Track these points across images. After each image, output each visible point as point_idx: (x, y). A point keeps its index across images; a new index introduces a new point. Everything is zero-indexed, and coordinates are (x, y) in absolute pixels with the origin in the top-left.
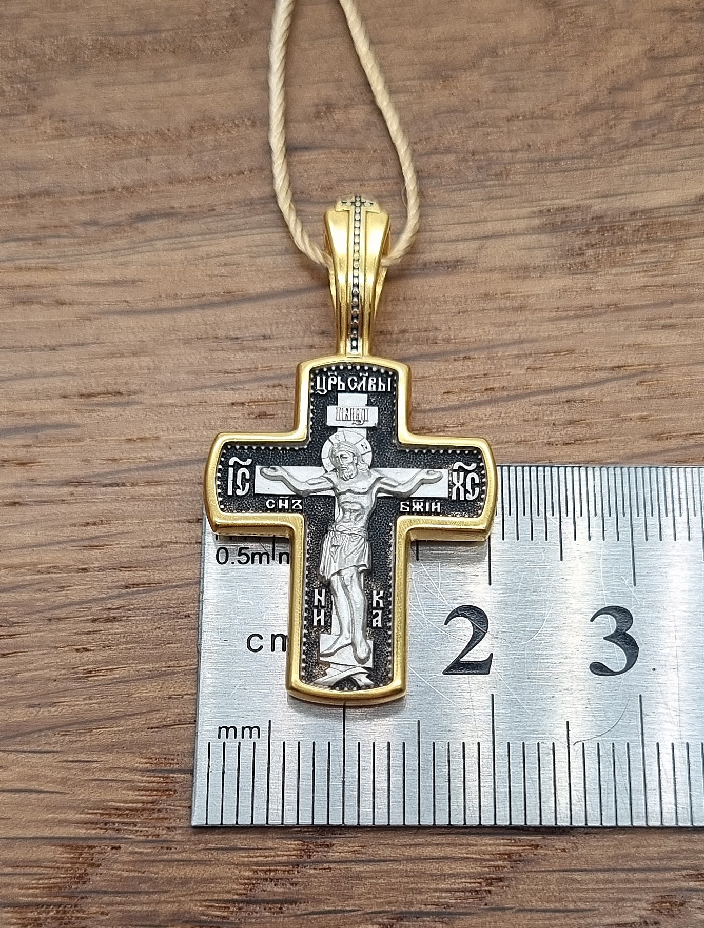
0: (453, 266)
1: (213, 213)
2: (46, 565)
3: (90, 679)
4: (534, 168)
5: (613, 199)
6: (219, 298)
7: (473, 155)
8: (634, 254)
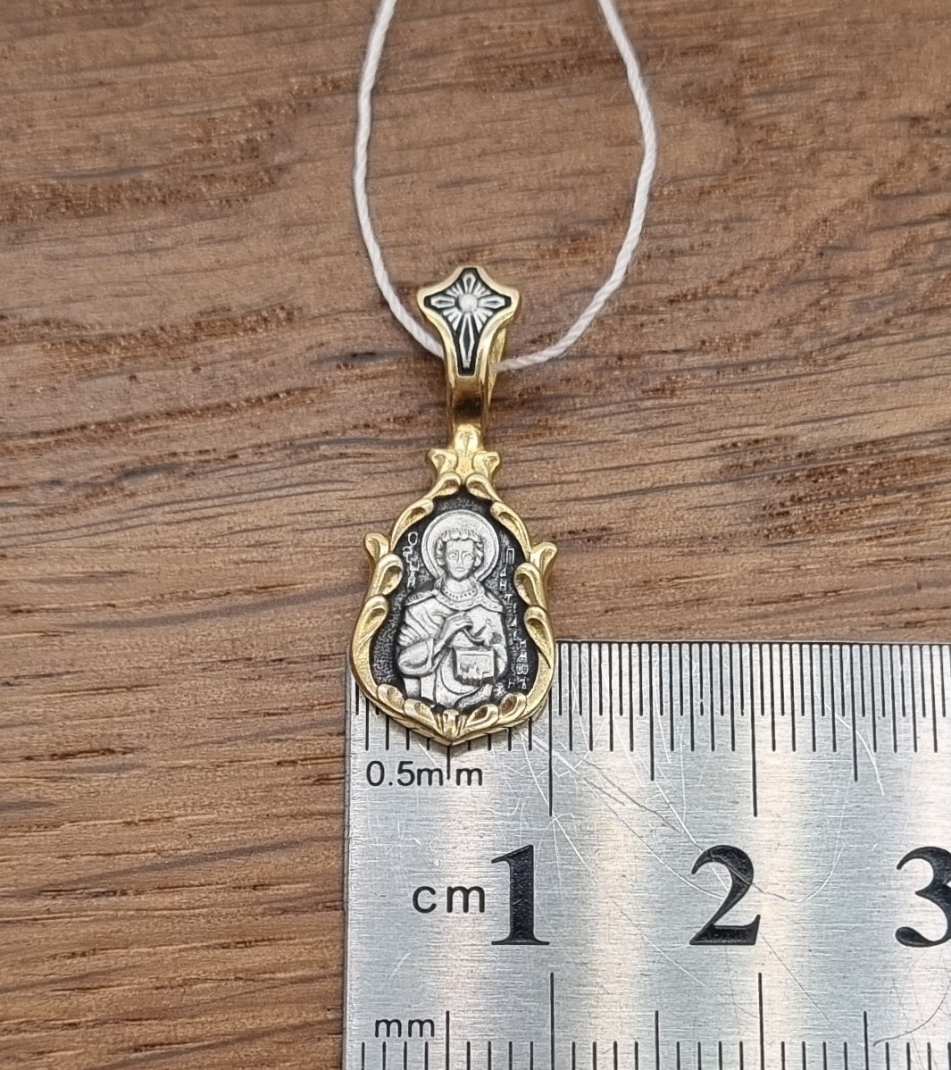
0: (595, 539)
1: (236, 462)
2: (16, 1021)
4: (711, 377)
5: (829, 423)
6: (250, 597)
7: (620, 358)
8: (863, 510)
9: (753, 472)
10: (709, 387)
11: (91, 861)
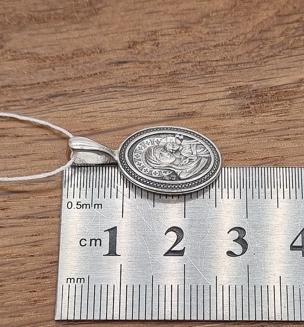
0: (191, 115)
1: (84, 93)
2: (16, 254)
3: (36, 304)
4: (227, 68)
5: (262, 81)
6: (88, 132)
7: (199, 63)
8: (272, 106)
9: (239, 95)
10: (226, 71)
11: (39, 208)
